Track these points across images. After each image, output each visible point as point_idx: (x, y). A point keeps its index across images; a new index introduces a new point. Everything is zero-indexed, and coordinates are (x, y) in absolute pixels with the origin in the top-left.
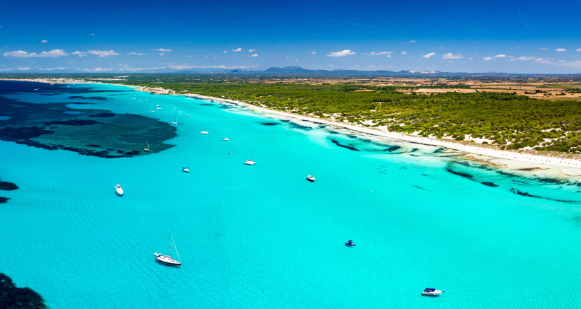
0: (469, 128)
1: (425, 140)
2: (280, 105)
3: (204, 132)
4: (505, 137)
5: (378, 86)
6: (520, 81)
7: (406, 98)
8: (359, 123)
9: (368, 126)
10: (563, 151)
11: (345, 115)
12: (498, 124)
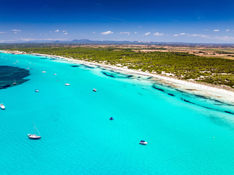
0: (164, 68)
1: (144, 73)
2: (80, 57)
3: (43, 72)
4: (181, 73)
5: (123, 48)
6: (191, 47)
7: (136, 54)
8: (115, 65)
9: (119, 66)
10: (210, 83)
11: (109, 62)
12: (178, 67)
